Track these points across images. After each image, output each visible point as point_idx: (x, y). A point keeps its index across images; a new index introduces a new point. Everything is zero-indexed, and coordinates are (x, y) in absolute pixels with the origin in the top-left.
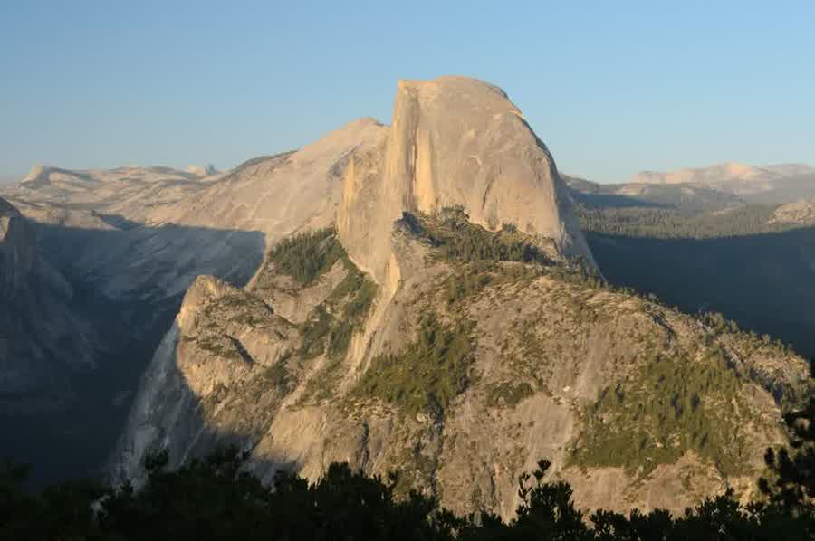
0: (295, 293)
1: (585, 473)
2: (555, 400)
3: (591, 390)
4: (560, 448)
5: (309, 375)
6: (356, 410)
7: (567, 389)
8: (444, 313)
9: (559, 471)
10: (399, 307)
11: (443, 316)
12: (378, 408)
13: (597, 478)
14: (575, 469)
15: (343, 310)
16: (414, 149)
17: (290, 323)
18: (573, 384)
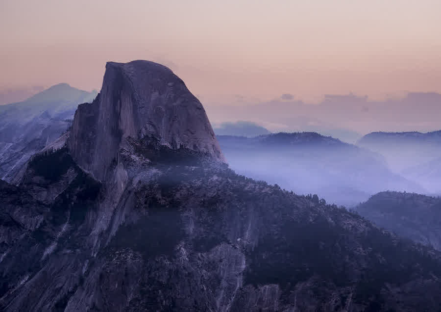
0: (46, 187)
1: (256, 288)
2: (233, 246)
3: (253, 240)
4: (240, 274)
5: (59, 234)
6: (117, 256)
7: (239, 240)
8: (160, 197)
9: (242, 287)
10: (132, 194)
11: (160, 199)
12: (131, 254)
13: (264, 290)
14: (251, 286)
15: (76, 195)
16: (119, 101)
17: (44, 204)
18: (242, 236)
